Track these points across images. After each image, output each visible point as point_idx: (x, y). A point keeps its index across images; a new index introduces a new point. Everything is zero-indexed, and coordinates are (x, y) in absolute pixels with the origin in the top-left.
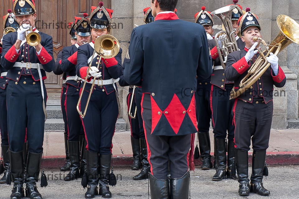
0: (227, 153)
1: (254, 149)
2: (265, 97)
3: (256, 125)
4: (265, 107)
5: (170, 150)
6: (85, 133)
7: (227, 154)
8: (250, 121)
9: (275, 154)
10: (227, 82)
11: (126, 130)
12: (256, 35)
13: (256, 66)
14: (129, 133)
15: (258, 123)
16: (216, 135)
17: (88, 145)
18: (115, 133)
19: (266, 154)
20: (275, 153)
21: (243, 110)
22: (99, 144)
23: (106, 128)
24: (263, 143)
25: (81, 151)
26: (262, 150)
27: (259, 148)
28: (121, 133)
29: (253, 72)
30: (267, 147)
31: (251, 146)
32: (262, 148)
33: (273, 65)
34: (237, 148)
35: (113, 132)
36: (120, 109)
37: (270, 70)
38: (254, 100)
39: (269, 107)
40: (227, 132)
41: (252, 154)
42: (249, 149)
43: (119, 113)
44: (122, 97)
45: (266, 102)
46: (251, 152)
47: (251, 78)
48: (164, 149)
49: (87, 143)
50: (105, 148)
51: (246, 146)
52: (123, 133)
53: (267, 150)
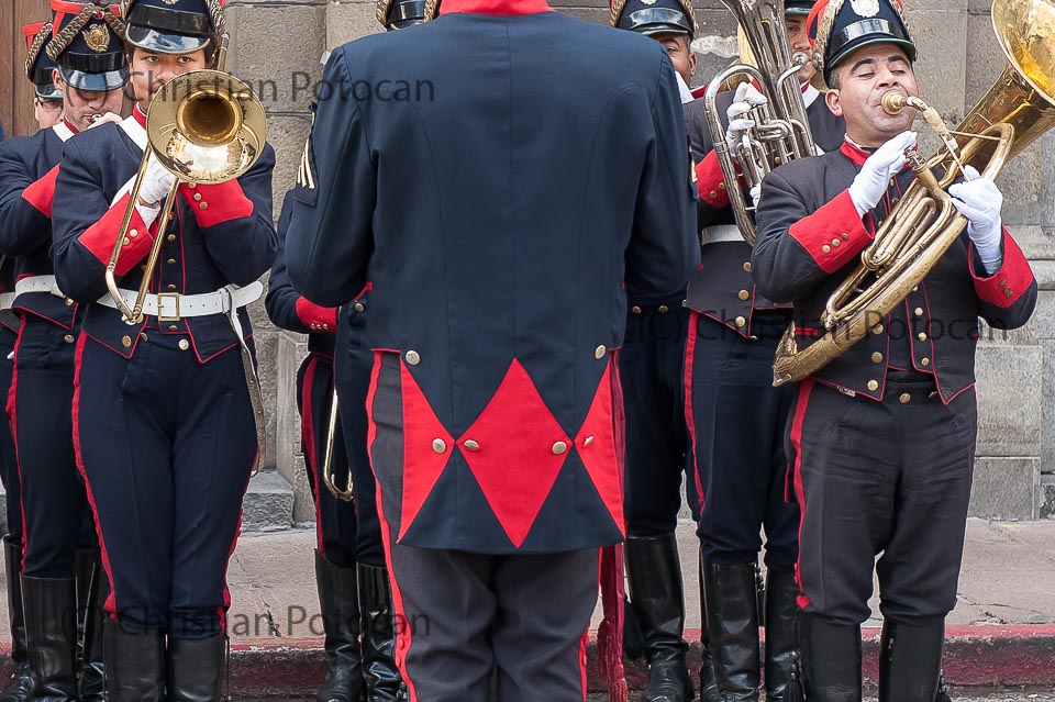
0: (762, 629)
1: (887, 611)
2: (942, 375)
3: (898, 500)
4: (943, 421)
5: (501, 618)
6: (102, 542)
7: (762, 638)
8: (870, 486)
9: (988, 638)
10: (763, 304)
11: (293, 526)
12: (895, 84)
13: (899, 232)
14: (307, 538)
15: (912, 496)
16: (711, 547)
17: (113, 594)
18: (240, 540)
19: (946, 636)
20: (987, 631)
21: (840, 432)
22: (168, 591)
23: (201, 518)
24: (931, 584)
25: (81, 621)
26: (924, 618)
27: (914, 609)
28: (271, 537)
29: (886, 256)
30: (950, 604)
31: (874, 602)
32: (925, 608)
33: (976, 227)
34: (811, 610)
35: (233, 534)
36: (264, 428)
37: (964, 246)
38: (891, 384)
39: (961, 421)
40: (762, 533)
41: (878, 638)
42: (867, 613)
43: (261, 447)
44: (276, 373)
45: (946, 397)
46: (873, 628)
47: (875, 286)
48: (470, 615)
49: (112, 584)
50: (194, 608)
51: (854, 599)
52: (278, 536)
53: (950, 620)
